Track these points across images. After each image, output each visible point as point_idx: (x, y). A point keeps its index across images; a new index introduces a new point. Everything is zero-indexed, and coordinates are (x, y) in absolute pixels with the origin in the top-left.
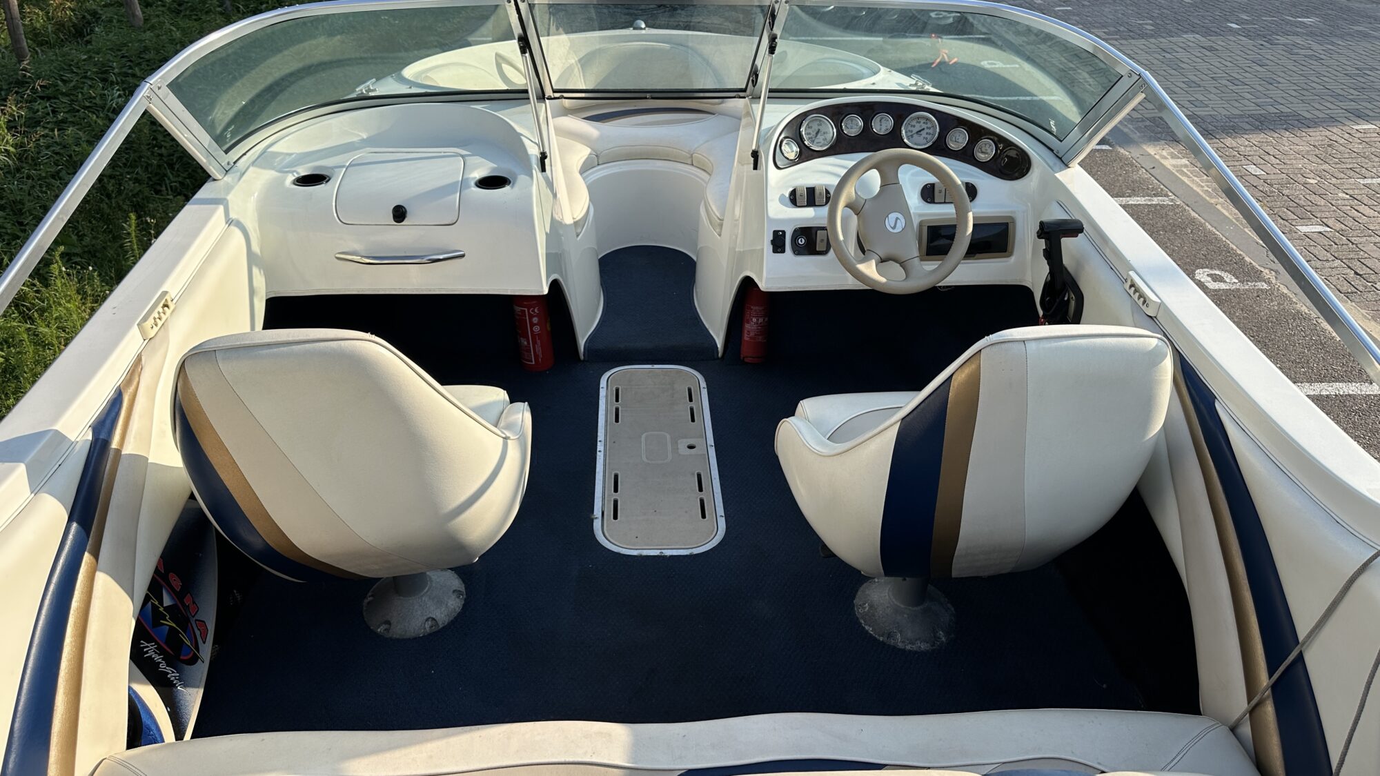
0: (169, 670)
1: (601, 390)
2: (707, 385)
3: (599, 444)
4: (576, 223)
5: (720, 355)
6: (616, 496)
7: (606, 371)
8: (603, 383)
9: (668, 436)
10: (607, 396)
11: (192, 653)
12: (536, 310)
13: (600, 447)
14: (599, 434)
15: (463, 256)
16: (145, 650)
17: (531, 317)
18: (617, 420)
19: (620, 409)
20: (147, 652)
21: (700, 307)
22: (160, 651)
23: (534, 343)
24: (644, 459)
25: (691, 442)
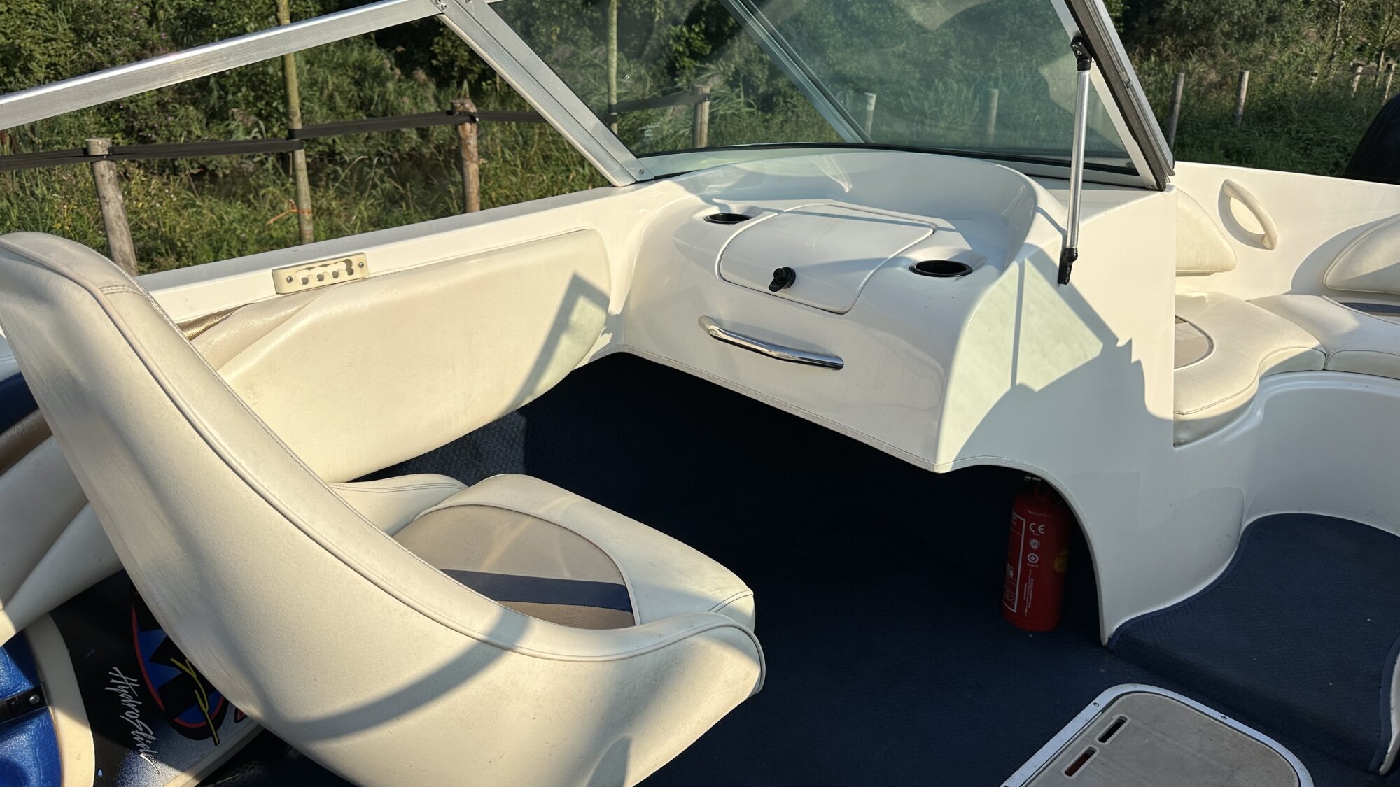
0: (139, 724)
4: (1180, 425)
5: (1383, 769)
7: (1130, 682)
8: (1106, 696)
10: (1093, 720)
11: (205, 723)
12: (1040, 529)
15: (839, 367)
16: (113, 681)
17: (1029, 535)
18: (1070, 772)
19: (1095, 755)
20: (115, 685)
22: (141, 693)
23: (1024, 580)
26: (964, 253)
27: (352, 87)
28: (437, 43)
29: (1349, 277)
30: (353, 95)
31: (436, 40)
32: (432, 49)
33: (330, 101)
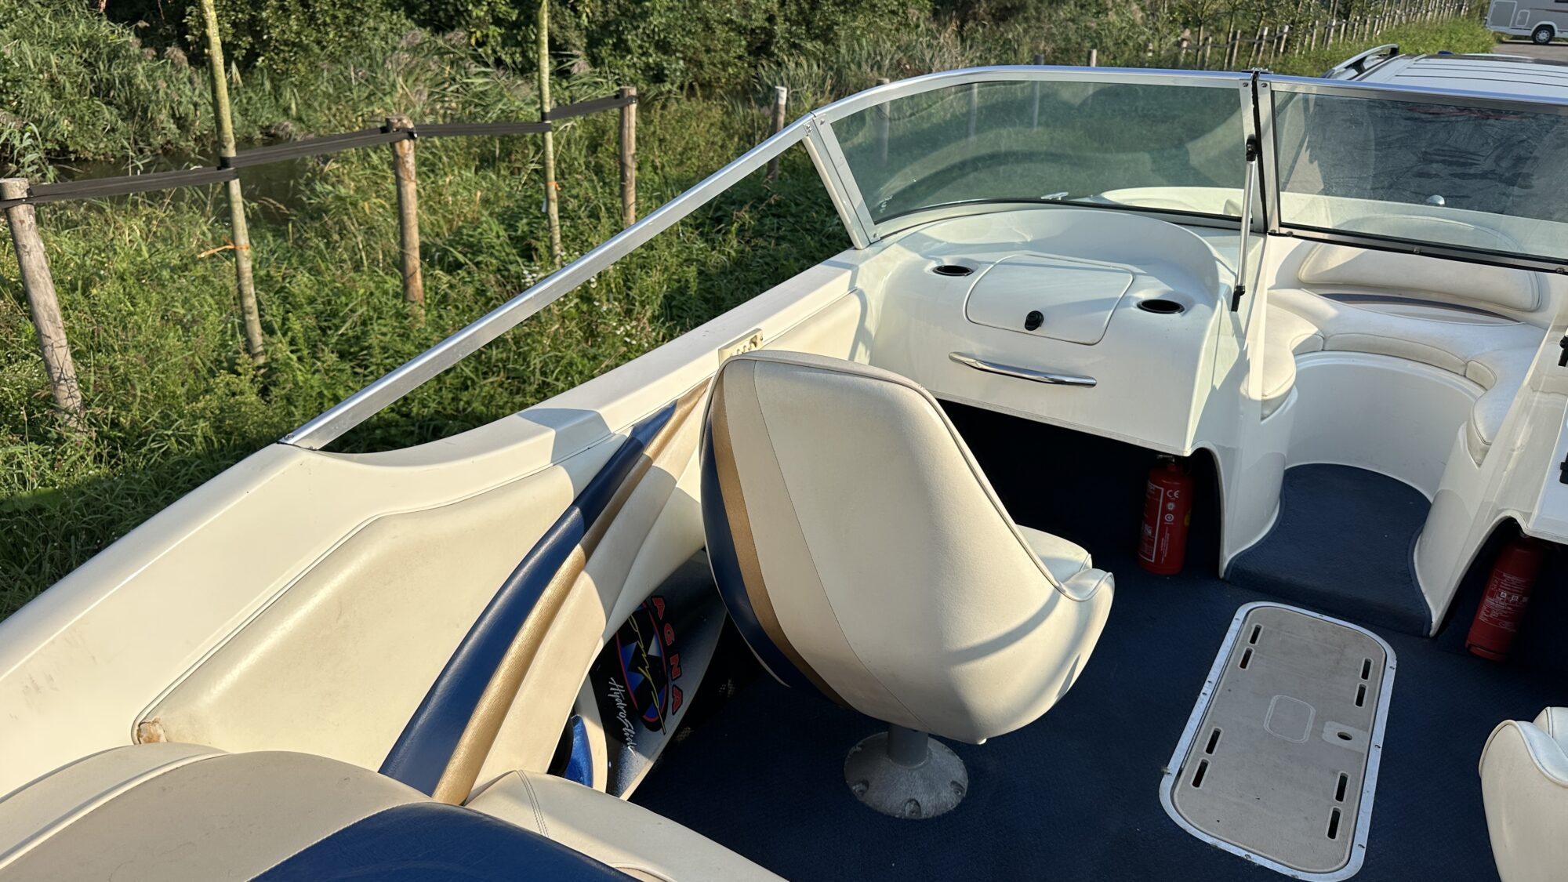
0: (627, 722)
1: (1234, 621)
2: (1398, 665)
3: (1207, 684)
4: (1265, 403)
5: (1432, 633)
6: (1207, 757)
7: (1250, 601)
8: (1241, 613)
9: (1313, 711)
10: (1239, 632)
11: (657, 718)
12: (1175, 494)
13: (1207, 688)
14: (1211, 672)
15: (1093, 385)
16: (612, 689)
17: (1166, 500)
18: (1244, 665)
19: (1253, 653)
20: (612, 692)
21: (1419, 565)
22: (626, 698)
23: (1161, 535)
24: (1266, 726)
25: (1347, 730)
26: (1169, 293)
27: (81, 68)
28: (190, 15)
29: (1319, 271)
30: (83, 79)
31: (188, 10)
32: (185, 21)
33: (52, 86)
